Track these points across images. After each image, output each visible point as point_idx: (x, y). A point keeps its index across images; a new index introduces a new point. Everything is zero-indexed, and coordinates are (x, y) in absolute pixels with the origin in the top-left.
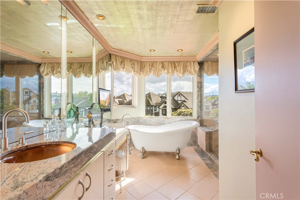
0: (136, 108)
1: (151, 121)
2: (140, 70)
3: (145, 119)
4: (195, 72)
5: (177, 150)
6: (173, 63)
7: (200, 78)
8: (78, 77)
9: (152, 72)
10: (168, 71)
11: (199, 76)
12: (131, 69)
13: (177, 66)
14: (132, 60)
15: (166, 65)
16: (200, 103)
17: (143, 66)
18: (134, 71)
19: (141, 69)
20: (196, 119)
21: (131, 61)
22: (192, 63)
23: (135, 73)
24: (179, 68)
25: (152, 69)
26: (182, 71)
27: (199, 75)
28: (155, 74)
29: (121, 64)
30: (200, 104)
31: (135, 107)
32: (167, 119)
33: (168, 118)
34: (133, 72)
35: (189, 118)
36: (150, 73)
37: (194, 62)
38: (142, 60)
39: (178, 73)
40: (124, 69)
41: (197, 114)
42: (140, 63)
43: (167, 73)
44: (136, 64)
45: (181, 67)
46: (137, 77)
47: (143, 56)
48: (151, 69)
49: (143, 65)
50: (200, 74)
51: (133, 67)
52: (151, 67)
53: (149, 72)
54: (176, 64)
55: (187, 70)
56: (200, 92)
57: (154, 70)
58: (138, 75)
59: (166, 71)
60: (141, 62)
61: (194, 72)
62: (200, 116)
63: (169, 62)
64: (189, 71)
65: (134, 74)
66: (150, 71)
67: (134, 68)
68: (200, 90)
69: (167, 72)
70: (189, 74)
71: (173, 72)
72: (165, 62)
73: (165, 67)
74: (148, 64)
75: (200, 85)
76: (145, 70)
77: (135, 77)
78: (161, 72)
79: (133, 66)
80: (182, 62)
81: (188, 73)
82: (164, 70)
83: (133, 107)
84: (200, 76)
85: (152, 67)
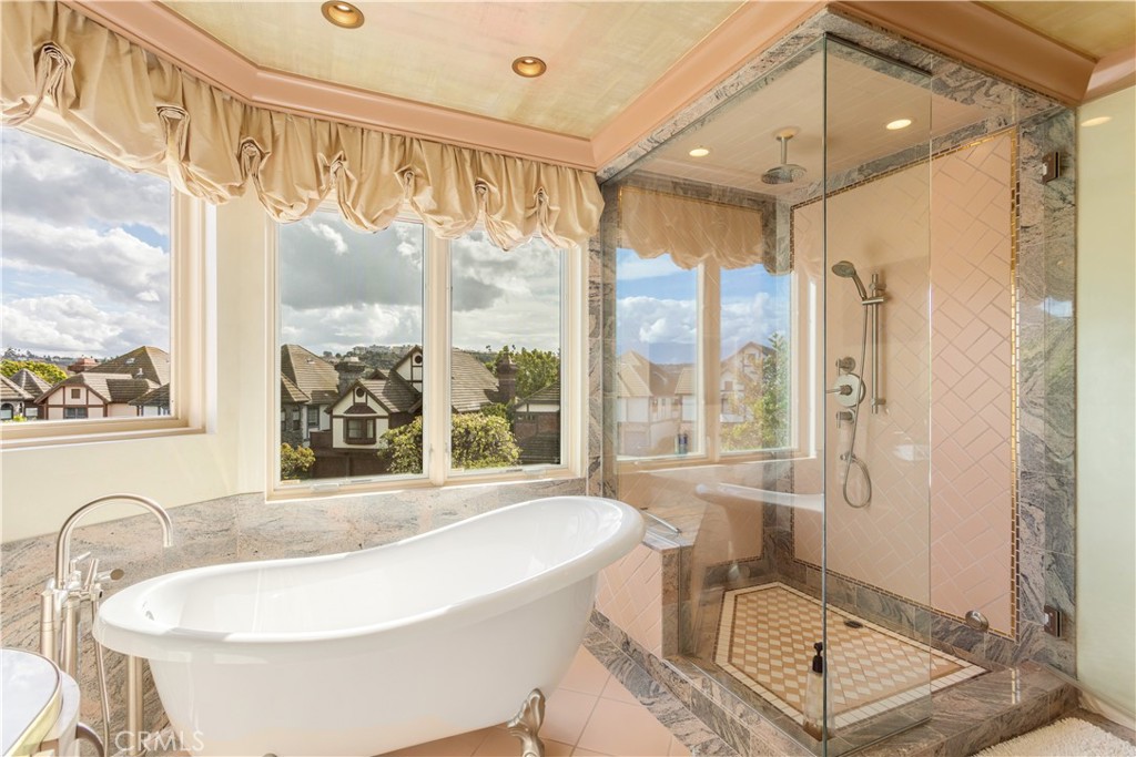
0: (203, 431)
2: (239, 158)
3: (282, 506)
4: (585, 224)
5: (528, 711)
6: (467, 155)
7: (604, 266)
9: (334, 191)
10: (439, 197)
11: (598, 252)
12: (152, 128)
13: (492, 177)
14: (167, 69)
15: (424, 157)
16: (601, 391)
17: (261, 141)
18: (187, 158)
19: (245, 157)
20: (584, 480)
21: (150, 69)
22: (570, 175)
23: (192, 168)
24: (505, 191)
25: (334, 167)
26: (519, 210)
27: (597, 247)
28: (354, 206)
29: (45, 59)
30: (600, 401)
31: (195, 424)
34: (172, 163)
35: (545, 476)
36: (314, 195)
37: (577, 172)
38: (255, 98)
39: (497, 217)
40: (76, 104)
41: (587, 451)
42: (237, 110)
43: (432, 212)
44: (207, 110)
45: (516, 186)
46: (212, 209)
47: (262, 60)
48: (327, 168)
49: (260, 129)
50: (603, 243)
51: (173, 123)
52: (321, 156)
53: (308, 187)
54: (487, 168)
55: (544, 208)
56: (600, 337)
57: (349, 181)
58: (225, 193)
59: (425, 198)
60: (247, 109)
61: (582, 226)
62: (601, 459)
63: (444, 146)
64: (555, 217)
65: (188, 179)
66: (319, 183)
67: (181, 129)
68: (604, 325)
69: (434, 206)
70: (552, 236)
71: (466, 206)
72: (415, 144)
73: (418, 171)
74: (300, 132)
75: (600, 297)
76: (279, 167)
77: (195, 202)
78: (396, 201)
79: (170, 114)
80: (519, 162)
81: (552, 228)
82: (416, 190)
83: (183, 426)
84: (604, 252)
85: (329, 157)
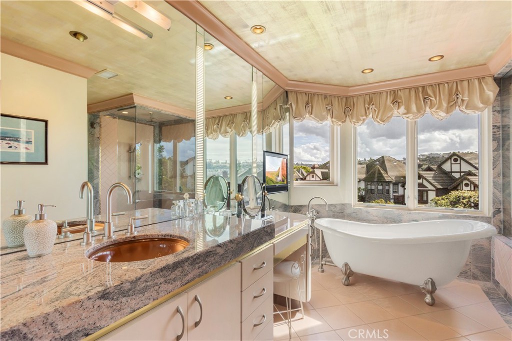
0: (337, 185)
1: (368, 212)
2: (345, 112)
3: (357, 209)
4: (485, 102)
5: (426, 284)
6: (420, 89)
7: (503, 117)
8: (242, 136)
9: (371, 115)
10: (408, 111)
11: (498, 111)
12: (324, 113)
13: (432, 95)
14: (328, 97)
15: (402, 95)
16: (501, 177)
17: (350, 106)
18: (332, 117)
19: (346, 112)
20: (490, 218)
21: (325, 98)
22: (476, 82)
23: (333, 120)
24: (438, 98)
25: (371, 107)
26: (445, 105)
27: (498, 109)
28: (377, 118)
29: (307, 106)
30: (501, 181)
31: (335, 184)
32: (406, 212)
33: (410, 210)
34: (329, 118)
35: (467, 213)
36: (365, 117)
37: (481, 79)
38: (349, 94)
39: (434, 109)
40: (311, 114)
41: (492, 205)
42: (344, 99)
43: (405, 114)
44: (337, 103)
45: (444, 95)
46: (339, 128)
47: (350, 85)
48: (368, 108)
49: (350, 103)
50: (502, 106)
51: (329, 110)
52: (367, 105)
53: (362, 116)
54: (430, 92)
55: (460, 100)
56: (501, 151)
57: (375, 110)
58: (341, 124)
59: (402, 109)
60: (347, 98)
61: (482, 103)
62: (502, 209)
63: (410, 89)
64: (465, 103)
65: (333, 122)
66: (366, 113)
67: (331, 111)
68: (503, 145)
69: (405, 111)
70: (465, 111)
71: (419, 109)
72: (399, 92)
73: (400, 101)
74: (361, 100)
75: (501, 132)
76: (355, 112)
77: (335, 127)
78: (391, 113)
79: (329, 108)
80: (446, 85)
81: (464, 107)
82: (399, 107)
83: (332, 184)
84: (503, 110)
85: (369, 105)
